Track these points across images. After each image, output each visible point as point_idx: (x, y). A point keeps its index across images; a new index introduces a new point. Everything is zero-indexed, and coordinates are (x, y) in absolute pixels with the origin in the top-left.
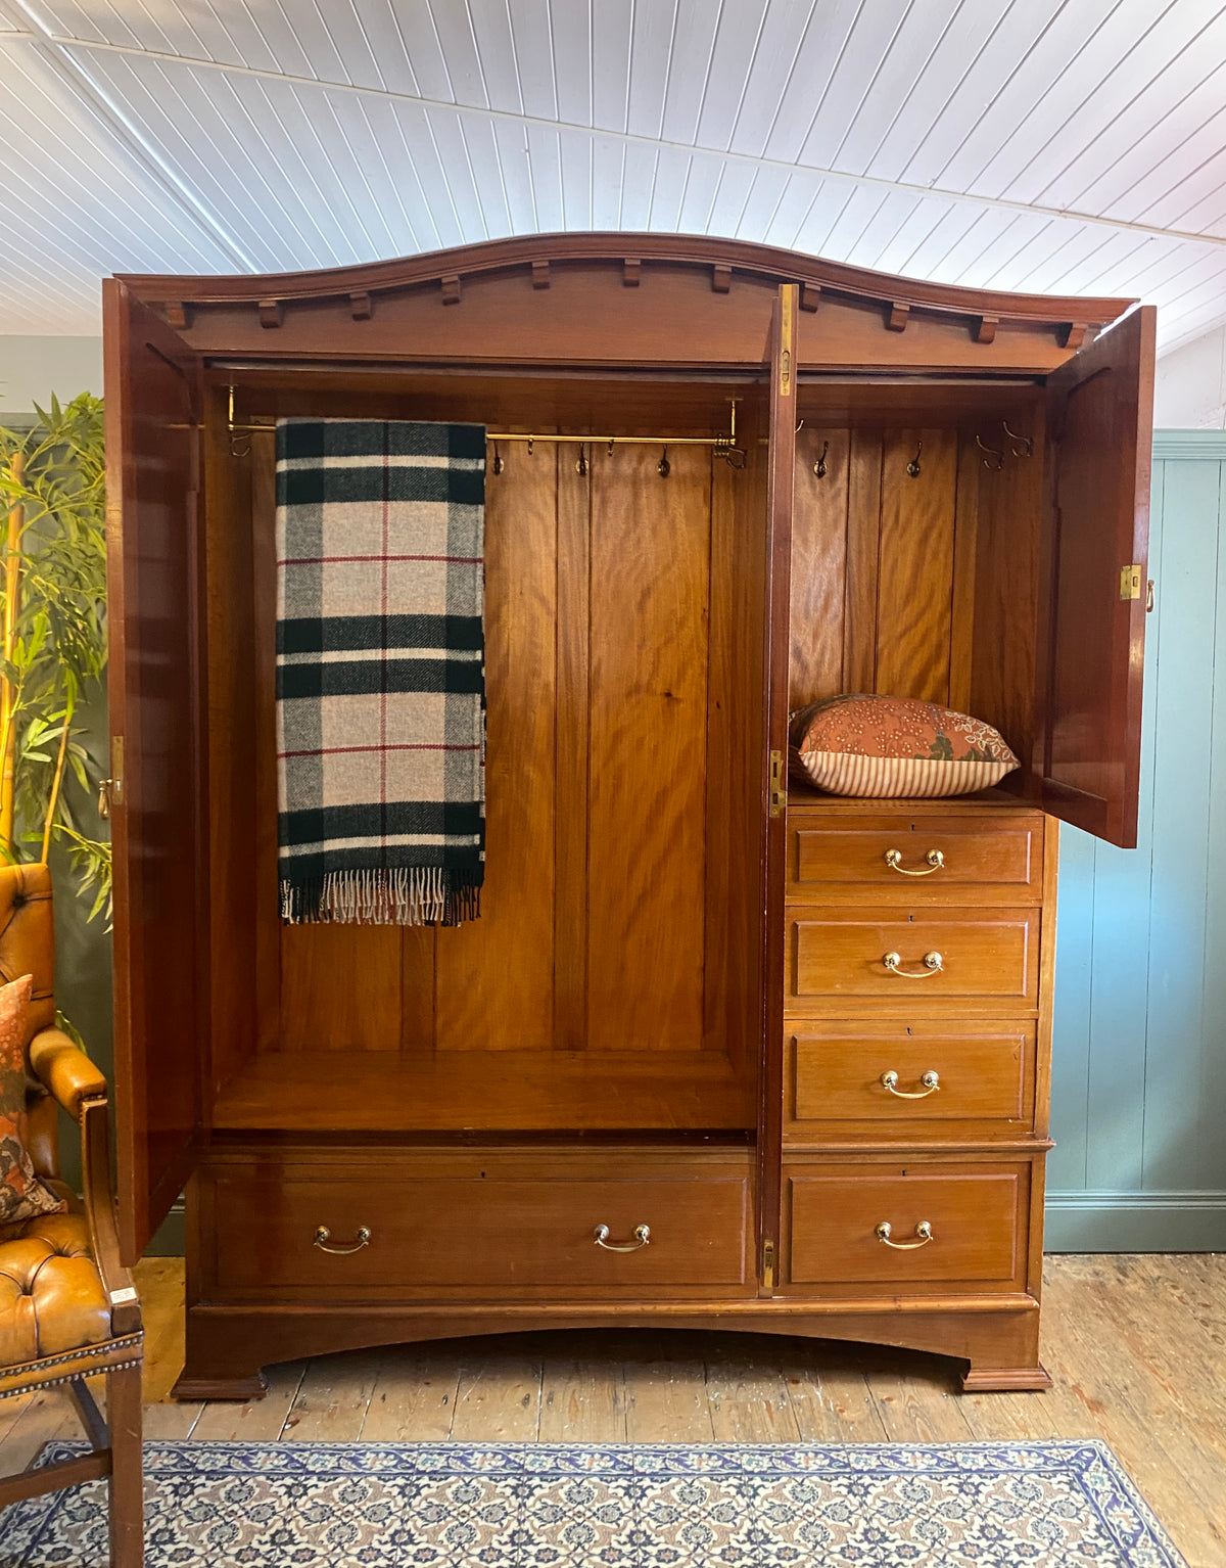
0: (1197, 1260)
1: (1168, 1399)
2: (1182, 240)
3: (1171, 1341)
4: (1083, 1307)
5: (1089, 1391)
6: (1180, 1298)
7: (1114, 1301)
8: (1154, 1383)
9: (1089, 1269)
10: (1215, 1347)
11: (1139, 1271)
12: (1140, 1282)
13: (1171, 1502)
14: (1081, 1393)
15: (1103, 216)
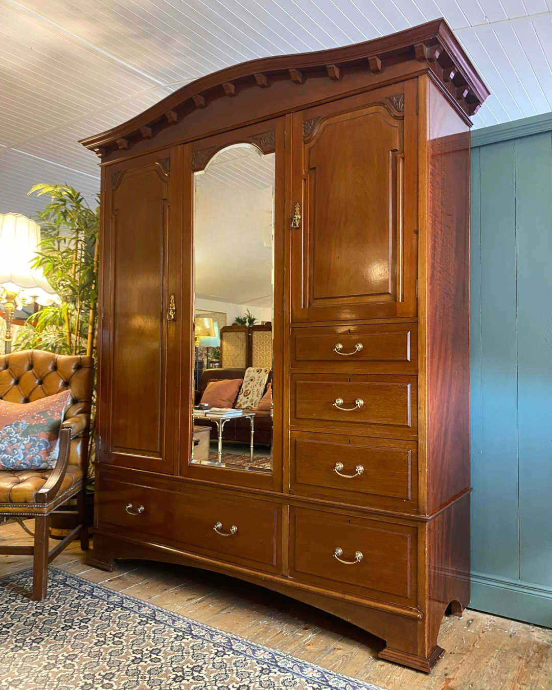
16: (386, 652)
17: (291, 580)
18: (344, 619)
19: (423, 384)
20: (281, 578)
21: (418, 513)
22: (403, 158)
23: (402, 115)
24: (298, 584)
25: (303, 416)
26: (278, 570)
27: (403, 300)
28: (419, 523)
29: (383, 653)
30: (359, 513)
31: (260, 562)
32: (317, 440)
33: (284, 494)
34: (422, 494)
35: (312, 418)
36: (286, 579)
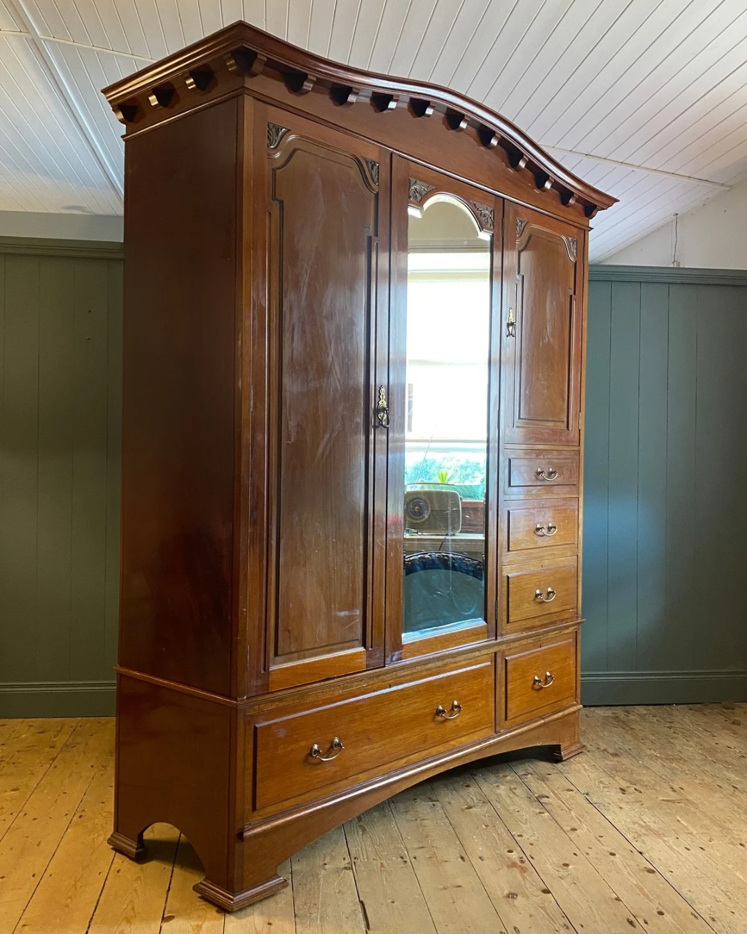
0: (667, 708)
1: (649, 752)
3: (652, 734)
4: (607, 724)
5: (611, 751)
6: (657, 720)
7: (623, 722)
8: (644, 747)
9: (611, 712)
10: (675, 735)
11: (636, 712)
12: (636, 716)
13: (653, 782)
14: (608, 752)
15: (608, 158)
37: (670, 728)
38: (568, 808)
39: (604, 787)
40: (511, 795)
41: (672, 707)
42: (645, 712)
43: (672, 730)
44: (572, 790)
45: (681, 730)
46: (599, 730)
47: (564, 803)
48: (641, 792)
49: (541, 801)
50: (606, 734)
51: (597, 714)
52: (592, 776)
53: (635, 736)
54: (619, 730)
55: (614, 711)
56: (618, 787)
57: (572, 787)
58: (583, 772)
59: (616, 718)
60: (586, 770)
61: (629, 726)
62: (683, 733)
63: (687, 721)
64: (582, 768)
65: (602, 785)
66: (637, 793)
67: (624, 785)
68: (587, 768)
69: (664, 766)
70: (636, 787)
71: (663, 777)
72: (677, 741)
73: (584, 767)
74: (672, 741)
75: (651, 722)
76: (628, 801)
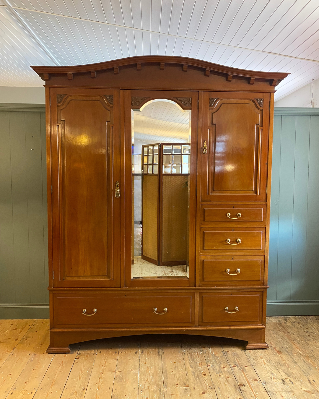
2: (301, 60)
3: (298, 337)
4: (276, 329)
5: (278, 349)
7: (284, 327)
8: (294, 347)
10: (309, 338)
13: (299, 375)
16: (249, 346)
17: (200, 327)
18: (228, 337)
19: (268, 231)
20: (195, 327)
21: (264, 285)
22: (262, 129)
23: (262, 109)
24: (205, 328)
25: (208, 249)
26: (193, 324)
27: (260, 194)
28: (264, 289)
29: (248, 346)
30: (237, 290)
31: (182, 323)
32: (215, 259)
33: (197, 287)
34: (266, 277)
35: (213, 249)
36: (198, 327)
37: (307, 332)
38: (255, 396)
39: (274, 378)
40: (226, 383)
41: (307, 317)
42: (294, 320)
43: (308, 334)
44: (257, 380)
45: (312, 334)
46: (272, 333)
47: (252, 391)
48: (293, 383)
49: (241, 389)
50: (275, 335)
51: (271, 321)
52: (268, 368)
53: (289, 337)
54: (281, 333)
55: (280, 319)
56: (281, 379)
57: (258, 379)
58: (264, 365)
59: (280, 324)
60: (265, 364)
61: (286, 330)
62: (313, 337)
63: (315, 328)
64: (263, 362)
65: (273, 376)
66: (291, 384)
67: (284, 376)
68: (265, 362)
69: (304, 362)
70: (290, 378)
71: (304, 371)
72: (310, 343)
73: (264, 361)
74: (308, 342)
75: (297, 328)
76: (286, 390)
